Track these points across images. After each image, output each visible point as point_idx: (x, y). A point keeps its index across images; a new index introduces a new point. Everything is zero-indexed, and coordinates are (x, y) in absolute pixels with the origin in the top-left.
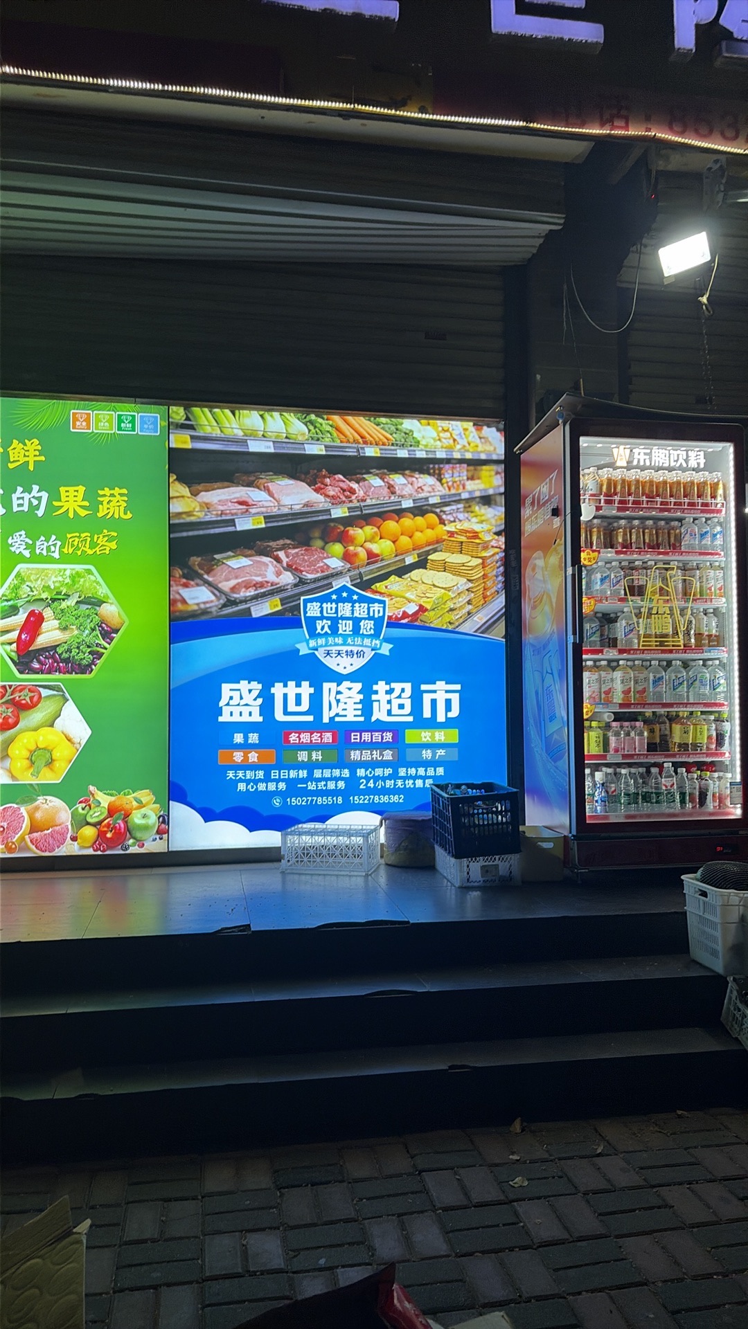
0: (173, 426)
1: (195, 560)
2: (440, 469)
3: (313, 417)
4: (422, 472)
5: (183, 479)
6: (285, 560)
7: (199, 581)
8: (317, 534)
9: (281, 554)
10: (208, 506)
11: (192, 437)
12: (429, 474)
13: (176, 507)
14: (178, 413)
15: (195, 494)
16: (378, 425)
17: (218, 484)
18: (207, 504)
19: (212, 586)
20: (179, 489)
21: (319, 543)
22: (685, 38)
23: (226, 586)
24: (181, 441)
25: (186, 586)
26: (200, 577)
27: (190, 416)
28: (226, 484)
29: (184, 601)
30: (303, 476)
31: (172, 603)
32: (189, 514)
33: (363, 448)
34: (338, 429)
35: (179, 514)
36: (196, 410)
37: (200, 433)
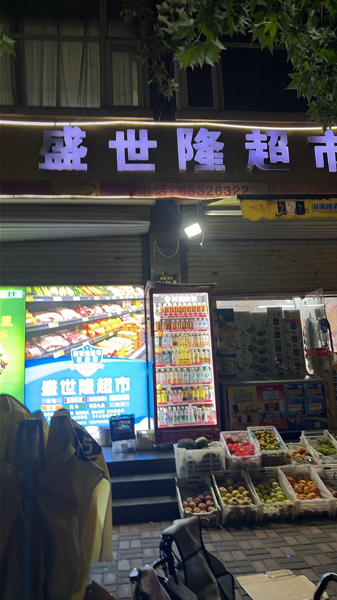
0: (27, 294)
1: (34, 339)
2: (121, 303)
3: (76, 288)
4: (114, 304)
5: (30, 311)
6: (66, 337)
7: (35, 346)
8: (77, 327)
9: (64, 335)
10: (39, 321)
11: (34, 298)
12: (117, 304)
13: (28, 321)
14: (29, 289)
15: (34, 316)
16: (99, 289)
17: (43, 312)
18: (39, 320)
19: (40, 348)
20: (29, 315)
21: (78, 330)
22: (182, 166)
23: (44, 347)
24: (30, 299)
25: (31, 348)
26: (36, 345)
27: (33, 290)
28: (45, 312)
29: (30, 353)
30: (72, 308)
31: (26, 354)
32: (32, 323)
33: (94, 298)
34: (85, 291)
35: (29, 324)
36: (35, 288)
37: (37, 296)
